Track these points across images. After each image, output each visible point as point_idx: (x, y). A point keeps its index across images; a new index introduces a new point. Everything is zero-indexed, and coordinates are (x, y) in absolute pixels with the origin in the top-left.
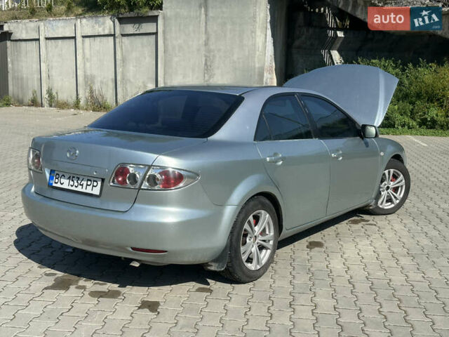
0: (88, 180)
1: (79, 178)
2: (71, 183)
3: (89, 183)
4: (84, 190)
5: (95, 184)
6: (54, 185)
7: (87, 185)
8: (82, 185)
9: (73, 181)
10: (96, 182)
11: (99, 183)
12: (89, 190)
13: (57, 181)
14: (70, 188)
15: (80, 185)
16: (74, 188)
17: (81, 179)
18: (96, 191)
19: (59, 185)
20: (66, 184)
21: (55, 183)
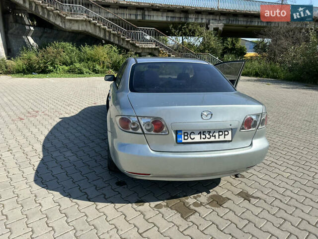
0: (219, 132)
1: (210, 132)
2: (204, 137)
3: (221, 133)
4: (217, 139)
5: (226, 133)
6: (183, 141)
7: (219, 135)
8: (215, 136)
9: (203, 134)
10: (227, 131)
11: (230, 132)
12: (222, 138)
13: (186, 138)
14: (202, 140)
15: (212, 136)
16: (207, 140)
17: (212, 132)
18: (229, 138)
19: (189, 140)
20: (197, 138)
21: (184, 139)
